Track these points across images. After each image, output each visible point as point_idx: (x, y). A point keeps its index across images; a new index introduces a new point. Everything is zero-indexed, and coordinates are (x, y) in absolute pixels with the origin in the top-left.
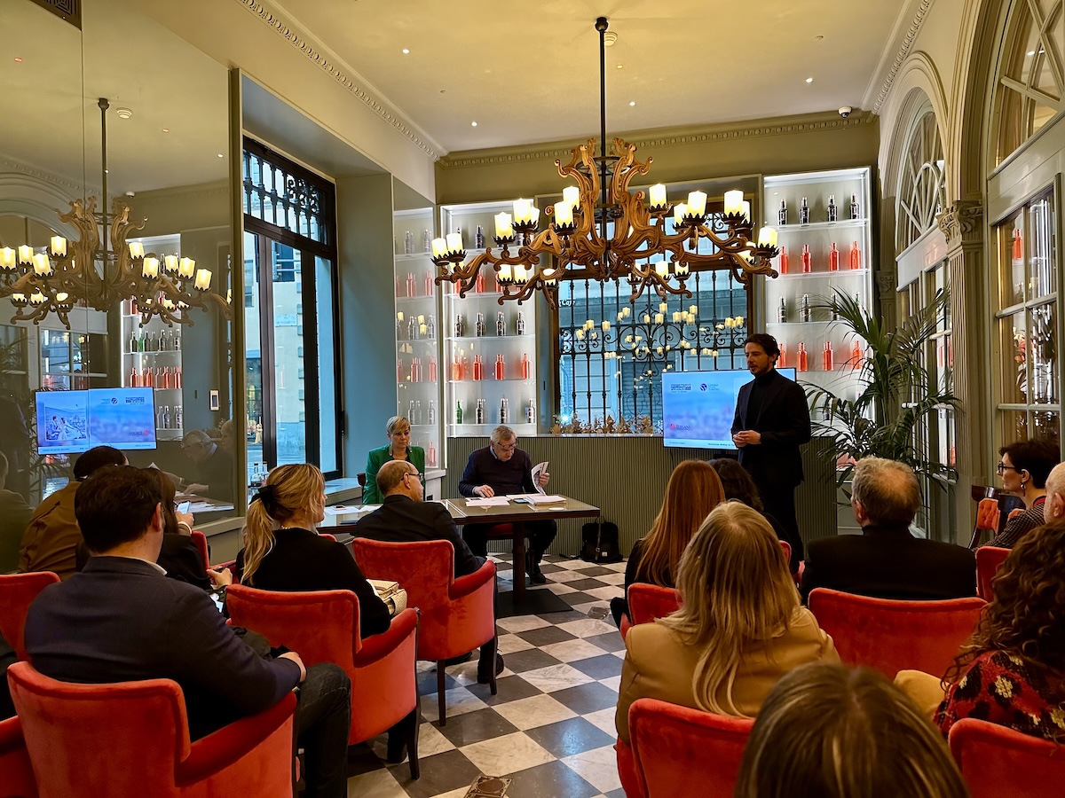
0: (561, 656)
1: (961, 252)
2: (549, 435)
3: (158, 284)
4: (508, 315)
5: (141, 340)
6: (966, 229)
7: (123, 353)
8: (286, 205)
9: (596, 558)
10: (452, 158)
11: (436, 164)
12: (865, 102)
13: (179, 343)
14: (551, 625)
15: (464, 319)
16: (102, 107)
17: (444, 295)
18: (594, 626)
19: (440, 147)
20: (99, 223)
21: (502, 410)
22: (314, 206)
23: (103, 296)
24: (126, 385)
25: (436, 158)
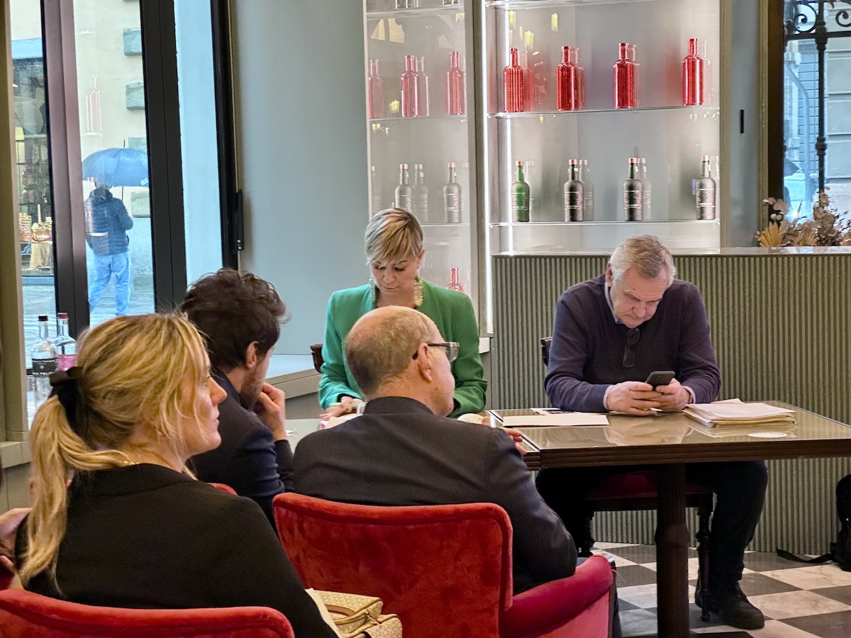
2: (754, 251)
21: (631, 188)
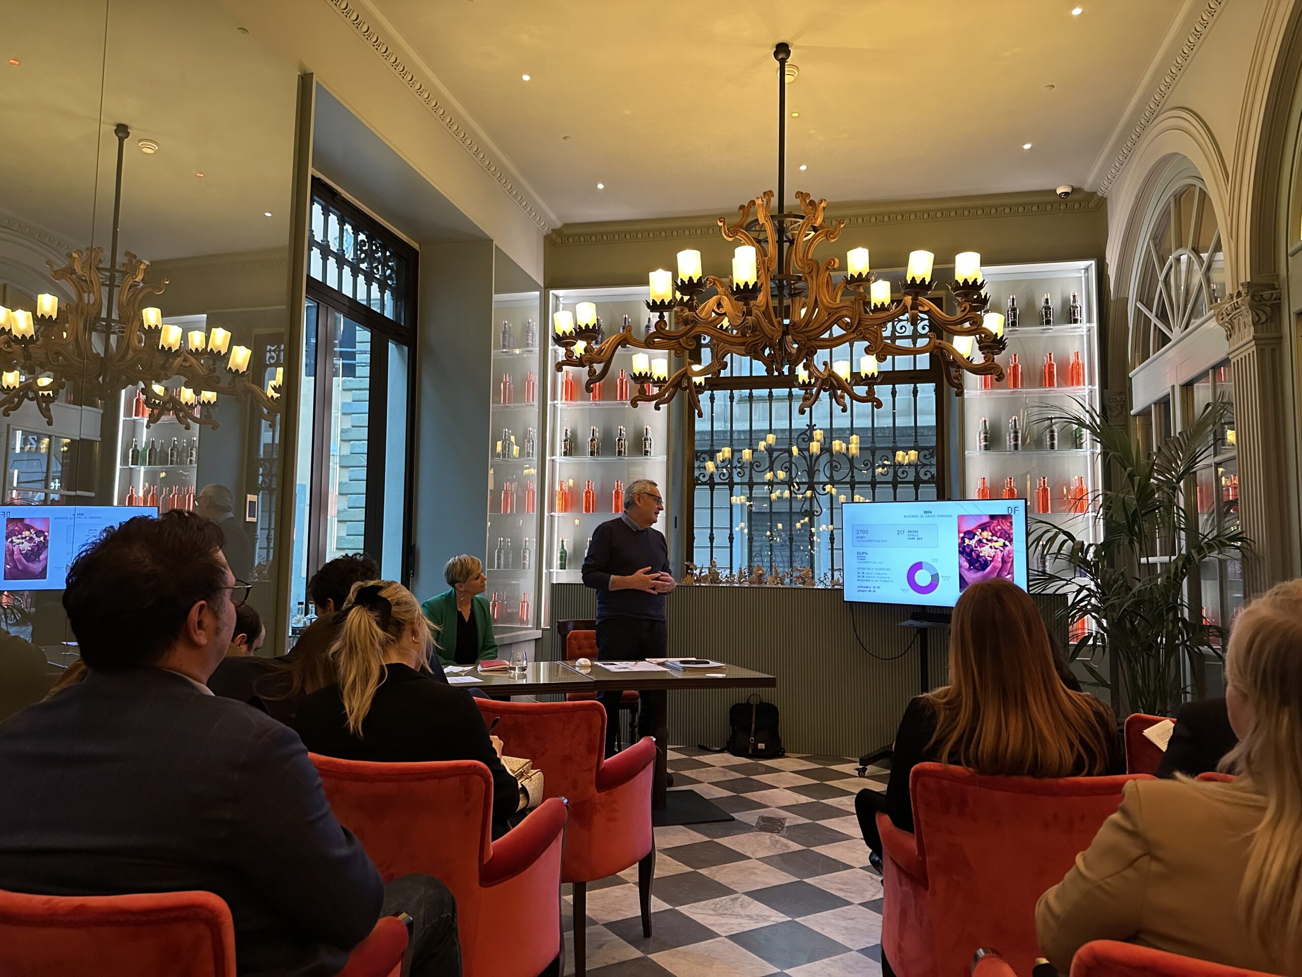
0: (733, 882)
1: (1252, 348)
3: (179, 361)
4: (631, 430)
5: (145, 450)
6: (1260, 318)
7: (118, 466)
8: (355, 272)
9: (750, 751)
10: (567, 231)
11: (545, 237)
12: (1090, 179)
13: (194, 456)
14: (708, 839)
15: (574, 434)
16: (120, 135)
17: (549, 402)
18: (768, 842)
19: (553, 216)
20: (103, 285)
22: (390, 277)
23: (101, 379)
24: (121, 502)
25: (546, 230)
